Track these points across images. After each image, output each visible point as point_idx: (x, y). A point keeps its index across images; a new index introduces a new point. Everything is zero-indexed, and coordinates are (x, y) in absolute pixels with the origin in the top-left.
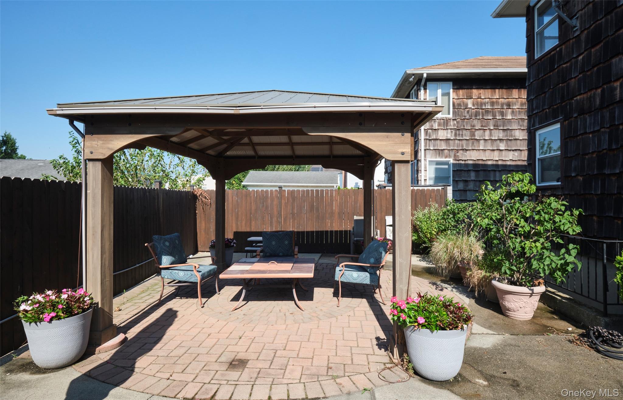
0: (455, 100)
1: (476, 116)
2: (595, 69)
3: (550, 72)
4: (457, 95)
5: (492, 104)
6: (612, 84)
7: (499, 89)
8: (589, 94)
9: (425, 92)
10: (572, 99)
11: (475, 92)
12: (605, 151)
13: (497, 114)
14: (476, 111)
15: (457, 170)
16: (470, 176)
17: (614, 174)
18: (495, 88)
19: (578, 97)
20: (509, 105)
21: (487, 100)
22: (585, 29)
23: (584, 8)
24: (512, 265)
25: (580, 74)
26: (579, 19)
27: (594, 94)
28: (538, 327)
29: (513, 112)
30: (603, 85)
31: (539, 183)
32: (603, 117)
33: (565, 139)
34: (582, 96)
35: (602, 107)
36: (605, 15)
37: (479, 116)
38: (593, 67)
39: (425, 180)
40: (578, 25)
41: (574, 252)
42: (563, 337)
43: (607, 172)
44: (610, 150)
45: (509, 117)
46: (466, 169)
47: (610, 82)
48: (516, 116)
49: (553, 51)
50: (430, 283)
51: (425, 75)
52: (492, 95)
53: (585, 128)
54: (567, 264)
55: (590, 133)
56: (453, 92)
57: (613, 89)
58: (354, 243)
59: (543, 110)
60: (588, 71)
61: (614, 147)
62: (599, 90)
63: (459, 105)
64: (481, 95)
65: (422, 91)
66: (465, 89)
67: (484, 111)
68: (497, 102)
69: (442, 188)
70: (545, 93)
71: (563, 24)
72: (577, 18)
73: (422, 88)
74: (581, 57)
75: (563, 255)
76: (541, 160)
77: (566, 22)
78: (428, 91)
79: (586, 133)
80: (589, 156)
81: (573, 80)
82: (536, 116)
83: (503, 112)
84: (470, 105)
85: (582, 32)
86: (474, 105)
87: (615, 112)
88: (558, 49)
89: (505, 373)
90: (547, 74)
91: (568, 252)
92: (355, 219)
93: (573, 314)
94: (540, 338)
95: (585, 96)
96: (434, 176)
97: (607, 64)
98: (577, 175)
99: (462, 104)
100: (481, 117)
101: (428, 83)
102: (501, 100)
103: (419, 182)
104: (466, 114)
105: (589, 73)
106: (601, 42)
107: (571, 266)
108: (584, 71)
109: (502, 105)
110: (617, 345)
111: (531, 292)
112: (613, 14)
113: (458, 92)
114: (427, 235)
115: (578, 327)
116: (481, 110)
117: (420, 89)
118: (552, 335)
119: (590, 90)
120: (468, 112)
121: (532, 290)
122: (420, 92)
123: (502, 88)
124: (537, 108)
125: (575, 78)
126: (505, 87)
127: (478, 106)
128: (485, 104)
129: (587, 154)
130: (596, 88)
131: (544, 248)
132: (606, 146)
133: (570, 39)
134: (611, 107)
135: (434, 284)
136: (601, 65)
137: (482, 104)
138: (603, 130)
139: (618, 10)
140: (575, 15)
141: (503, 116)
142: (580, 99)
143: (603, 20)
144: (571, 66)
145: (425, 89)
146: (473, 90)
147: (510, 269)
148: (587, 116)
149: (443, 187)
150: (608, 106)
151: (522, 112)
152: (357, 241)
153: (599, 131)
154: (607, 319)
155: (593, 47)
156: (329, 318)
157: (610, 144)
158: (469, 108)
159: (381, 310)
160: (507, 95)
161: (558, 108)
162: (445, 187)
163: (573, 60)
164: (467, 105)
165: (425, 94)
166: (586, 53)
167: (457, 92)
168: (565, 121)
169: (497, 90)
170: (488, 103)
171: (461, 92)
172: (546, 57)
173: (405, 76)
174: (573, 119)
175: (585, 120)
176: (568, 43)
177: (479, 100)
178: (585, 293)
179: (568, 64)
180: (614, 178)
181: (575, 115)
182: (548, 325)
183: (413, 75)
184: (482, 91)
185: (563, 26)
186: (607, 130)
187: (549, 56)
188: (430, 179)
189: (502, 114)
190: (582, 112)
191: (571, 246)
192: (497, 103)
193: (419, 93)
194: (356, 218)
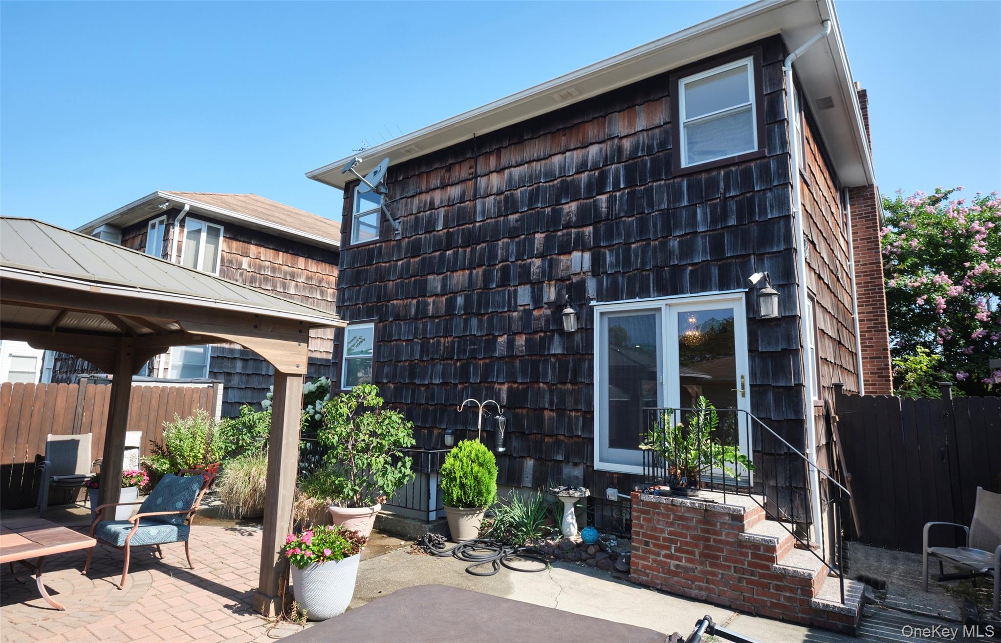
0: (225, 254)
1: (251, 282)
2: (413, 279)
3: (367, 266)
4: (229, 247)
5: (274, 270)
6: (426, 298)
7: (283, 252)
8: (405, 301)
9: (182, 231)
10: (389, 301)
11: (253, 249)
12: (416, 361)
13: (278, 286)
14: (252, 276)
15: (218, 357)
16: (235, 367)
17: (424, 385)
18: (278, 251)
19: (395, 302)
20: (294, 277)
21: (268, 263)
22: (406, 237)
23: (407, 216)
24: (355, 485)
25: (398, 278)
26: (401, 224)
27: (410, 303)
28: (377, 549)
29: (297, 286)
30: (419, 297)
31: (344, 387)
32: (416, 328)
33: (379, 342)
34: (398, 302)
35: (416, 318)
36: (425, 233)
37: (256, 282)
38: (412, 277)
39: (166, 369)
40: (400, 229)
41: (408, 465)
42: (400, 551)
43: (417, 382)
44: (421, 361)
45: (292, 291)
46: (230, 356)
47: (425, 296)
48: (299, 291)
49: (373, 244)
50: (227, 530)
51: (187, 208)
52: (274, 258)
53: (399, 334)
54: (404, 476)
55: (403, 341)
56: (224, 241)
57: (426, 304)
58: (51, 486)
59: (356, 304)
60: (406, 279)
61: (425, 359)
62: (415, 301)
63: (230, 262)
64: (261, 255)
65: (177, 229)
66: (240, 241)
67: (262, 276)
68: (279, 268)
69: (209, 386)
70: (360, 286)
71: (385, 221)
72: (400, 222)
73: (177, 224)
74: (400, 263)
75: (400, 468)
76: (348, 360)
77: (389, 220)
78: (186, 230)
79: (400, 340)
80: (402, 364)
81: (391, 282)
82: (347, 309)
83: (285, 283)
84: (245, 266)
85: (403, 238)
86: (250, 267)
87: (427, 325)
88: (378, 245)
89: (380, 592)
90: (364, 266)
91: (404, 465)
92: (49, 440)
93: (399, 528)
94: (385, 557)
95: (401, 302)
96: (181, 363)
97: (423, 278)
98: (389, 382)
99: (234, 262)
100: (257, 285)
101: (187, 218)
102: (284, 267)
103: (155, 371)
104: (238, 277)
105: (407, 281)
106: (419, 256)
107: (407, 478)
108: (402, 278)
109: (286, 273)
110: (442, 546)
111: (372, 512)
112: (432, 235)
113: (230, 244)
114: (189, 460)
115: (406, 540)
116: (258, 275)
117: (173, 225)
118: (392, 552)
119: (407, 298)
120: (241, 274)
121: (373, 509)
122: (173, 228)
123: (287, 252)
124: (349, 299)
125: (393, 281)
126: (290, 252)
127: (255, 267)
128: (264, 268)
129: (400, 362)
130: (413, 298)
131: (386, 462)
132: (417, 357)
133: (391, 240)
134: (424, 320)
135: (232, 529)
136: (418, 278)
137: (260, 267)
138: (416, 340)
139: (435, 233)
140: (398, 219)
141: (284, 288)
142: (397, 304)
143: (423, 236)
144: (390, 267)
145: (182, 226)
146: (252, 246)
147: (353, 490)
148: (402, 323)
149: (211, 385)
150: (422, 318)
151: (307, 287)
152: (59, 481)
153: (412, 340)
154: (430, 526)
155: (413, 257)
156: (126, 606)
157: (421, 355)
158: (244, 269)
159: (194, 575)
160: (291, 263)
161: (373, 306)
162: (215, 384)
163: (392, 262)
164: (241, 264)
165: (180, 233)
166: (405, 260)
167: (228, 242)
168: (380, 322)
169: (281, 253)
170: (268, 268)
171: (235, 244)
172: (365, 248)
173: (152, 197)
174: (388, 323)
175: (400, 326)
176: (389, 243)
177: (258, 260)
178: (410, 505)
179: (387, 265)
180: (423, 389)
181: (391, 319)
182: (383, 544)
183: (168, 201)
184: (262, 250)
185: (385, 223)
186: (420, 341)
187: (367, 247)
188: (173, 367)
189: (284, 286)
190: (397, 318)
191: (407, 459)
192: (280, 270)
193: (172, 230)
194: (51, 438)
